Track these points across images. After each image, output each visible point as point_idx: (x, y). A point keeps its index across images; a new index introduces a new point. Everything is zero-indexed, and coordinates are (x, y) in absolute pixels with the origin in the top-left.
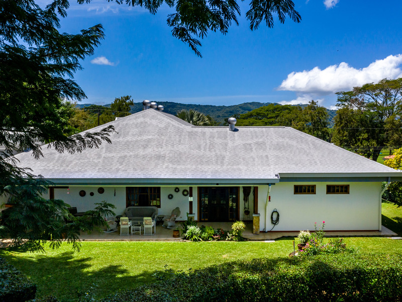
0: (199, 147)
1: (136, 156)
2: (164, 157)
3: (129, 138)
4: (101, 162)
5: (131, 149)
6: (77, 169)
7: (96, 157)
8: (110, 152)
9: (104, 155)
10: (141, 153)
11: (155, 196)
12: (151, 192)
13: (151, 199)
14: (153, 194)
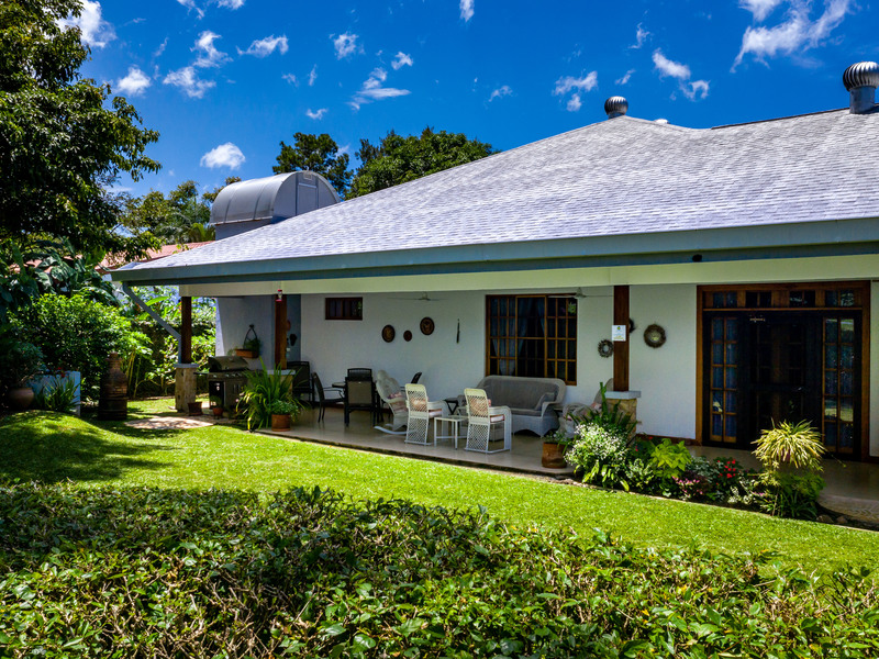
11: (561, 344)
12: (551, 334)
13: (551, 355)
14: (556, 338)
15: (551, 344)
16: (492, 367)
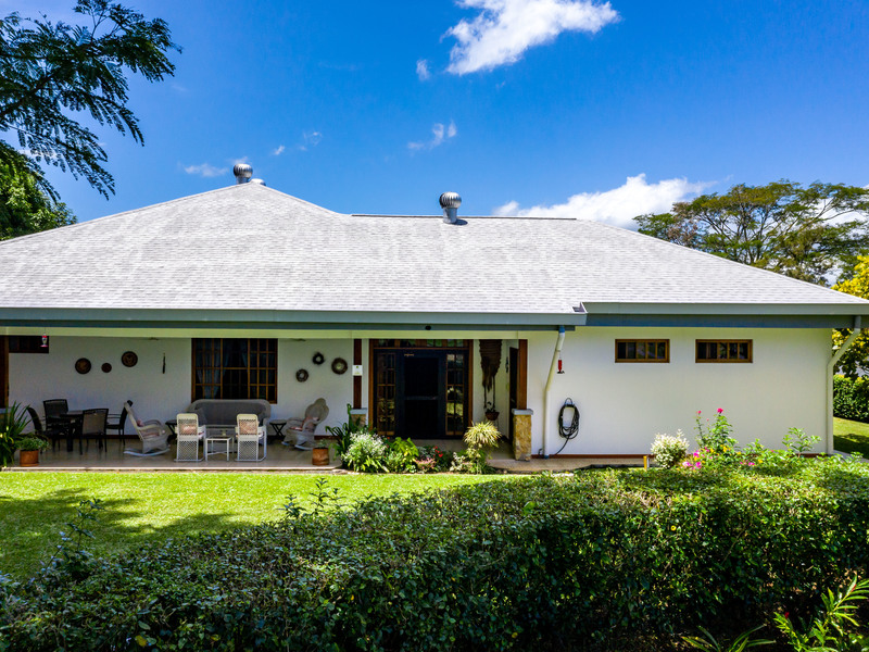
0: (375, 252)
1: (221, 268)
2: (289, 270)
3: (201, 234)
4: (131, 278)
5: (207, 255)
6: (69, 292)
7: (118, 269)
8: (155, 259)
9: (138, 265)
10: (232, 261)
11: (262, 373)
12: (254, 364)
13: (254, 381)
14: (258, 368)
15: (254, 373)
16: (198, 393)
